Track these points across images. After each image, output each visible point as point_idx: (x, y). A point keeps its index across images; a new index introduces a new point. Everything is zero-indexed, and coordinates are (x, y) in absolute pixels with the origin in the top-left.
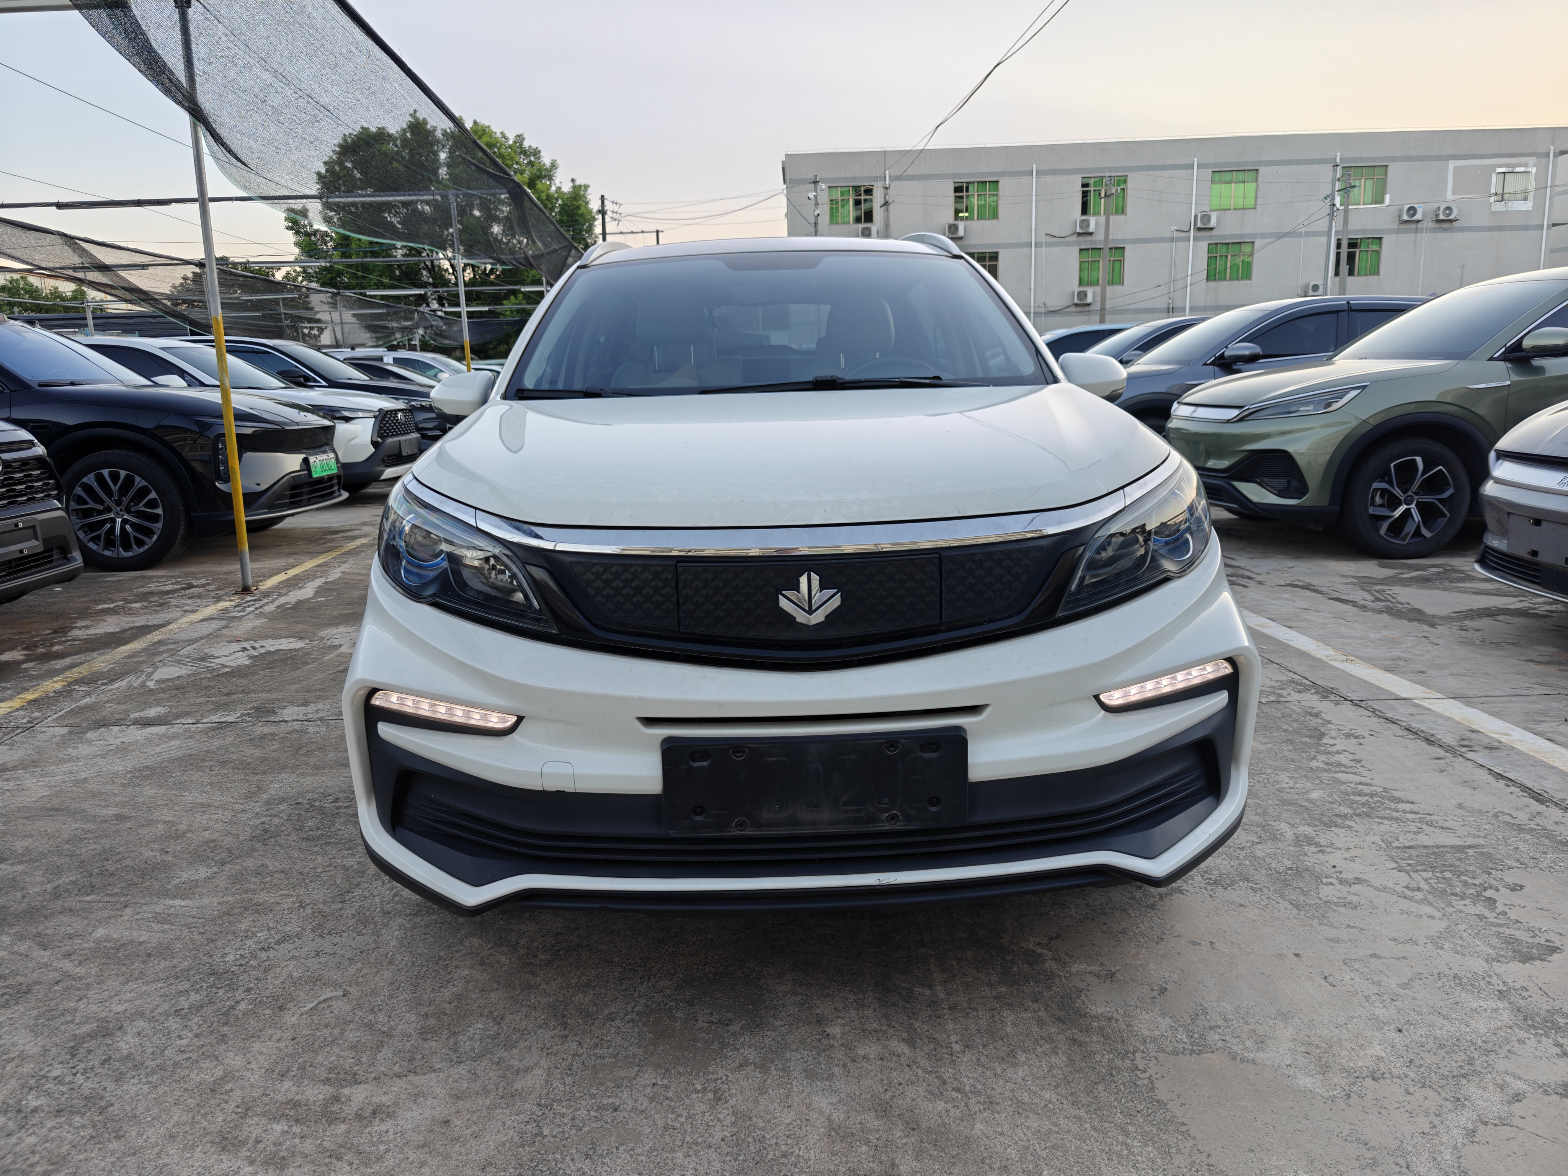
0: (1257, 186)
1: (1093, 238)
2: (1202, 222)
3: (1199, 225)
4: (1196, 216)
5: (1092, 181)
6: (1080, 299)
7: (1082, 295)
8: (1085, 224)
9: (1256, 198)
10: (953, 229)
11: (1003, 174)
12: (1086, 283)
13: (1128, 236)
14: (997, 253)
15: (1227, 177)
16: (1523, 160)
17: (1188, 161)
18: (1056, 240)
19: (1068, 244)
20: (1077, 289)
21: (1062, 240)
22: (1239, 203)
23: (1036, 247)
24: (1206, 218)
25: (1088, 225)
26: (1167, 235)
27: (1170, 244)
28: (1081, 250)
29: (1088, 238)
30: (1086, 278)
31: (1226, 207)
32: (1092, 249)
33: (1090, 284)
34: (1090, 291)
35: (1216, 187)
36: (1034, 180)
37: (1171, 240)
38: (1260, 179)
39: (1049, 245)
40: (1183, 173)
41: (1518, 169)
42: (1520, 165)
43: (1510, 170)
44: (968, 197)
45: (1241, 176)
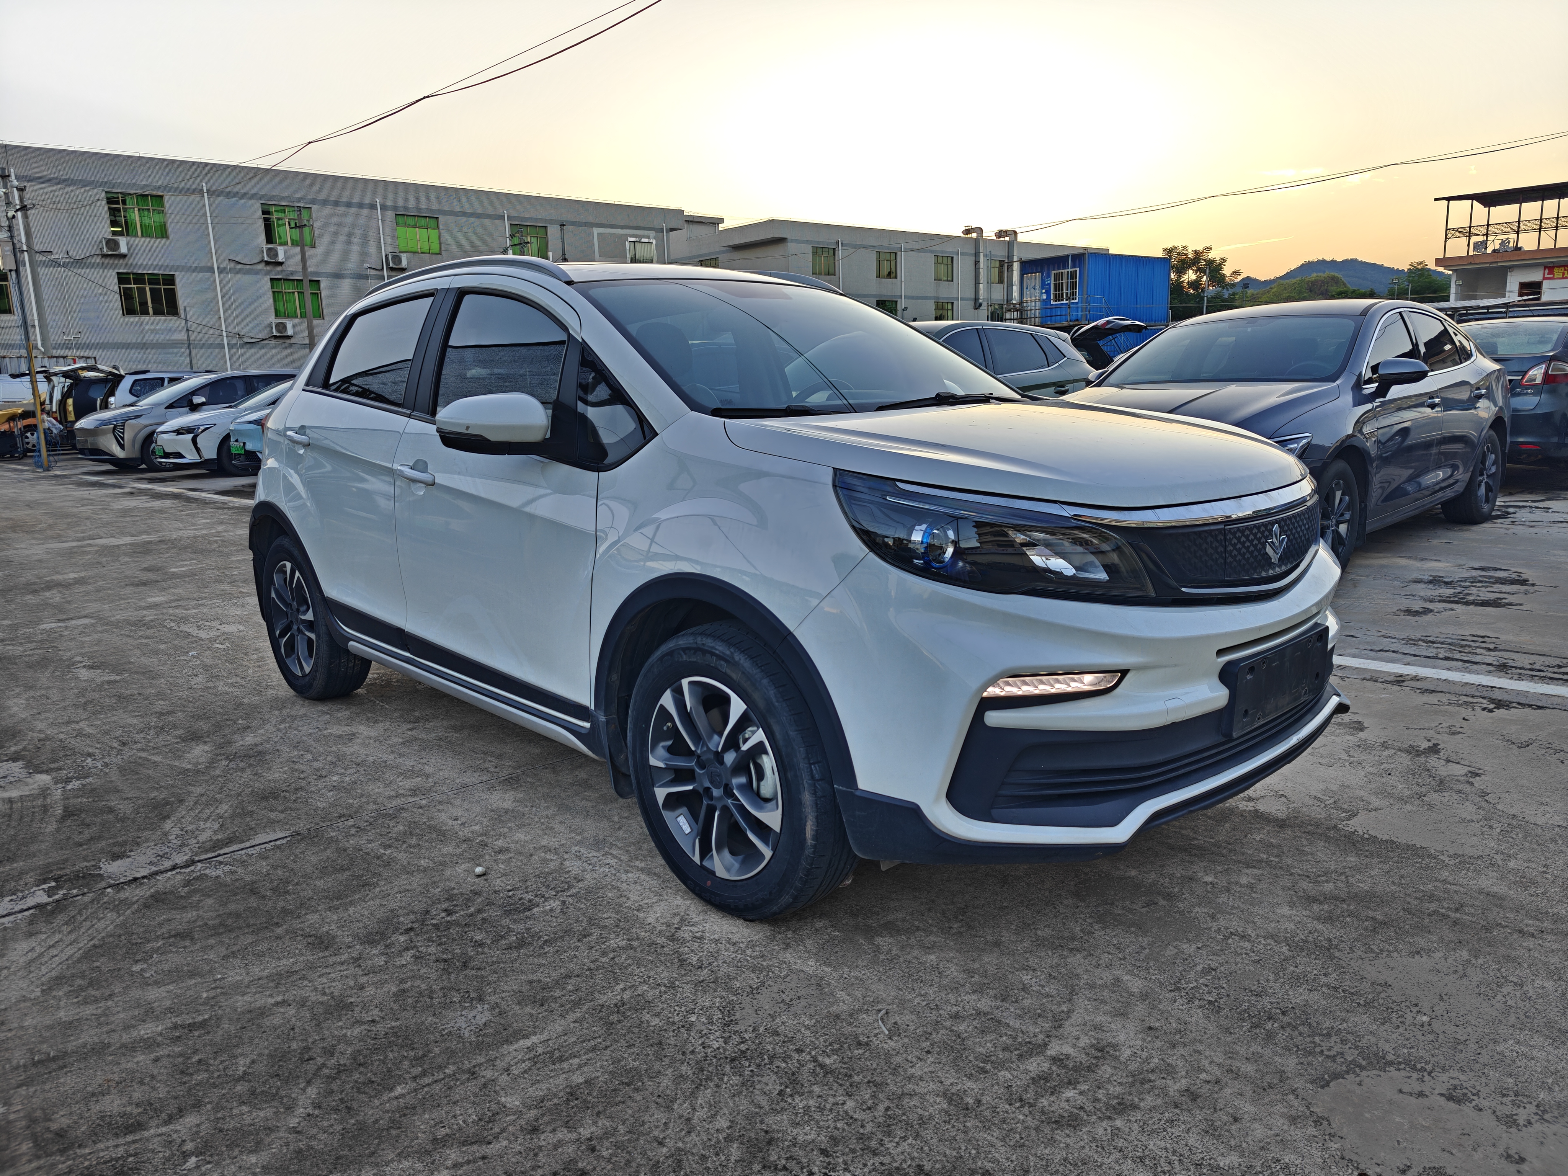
0: (439, 233)
1: (284, 268)
2: (394, 262)
3: (391, 265)
4: (386, 256)
5: (272, 209)
6: (278, 331)
7: (281, 327)
8: (273, 253)
9: (440, 243)
10: (112, 245)
11: (166, 188)
12: (282, 314)
13: (322, 270)
14: (173, 275)
15: (411, 221)
16: (646, 232)
17: (370, 201)
18: (239, 266)
19: (256, 273)
20: (274, 321)
21: (248, 267)
22: (426, 247)
23: (219, 272)
24: (397, 259)
25: (277, 255)
26: (361, 272)
27: (365, 281)
28: (272, 279)
29: (279, 268)
30: (282, 309)
31: (413, 250)
32: (285, 280)
33: (287, 316)
34: (289, 324)
35: (401, 230)
36: (206, 199)
37: (366, 277)
38: (441, 226)
39: (234, 271)
40: (367, 212)
41: (644, 240)
42: (645, 237)
43: (638, 240)
44: (125, 210)
45: (423, 222)
